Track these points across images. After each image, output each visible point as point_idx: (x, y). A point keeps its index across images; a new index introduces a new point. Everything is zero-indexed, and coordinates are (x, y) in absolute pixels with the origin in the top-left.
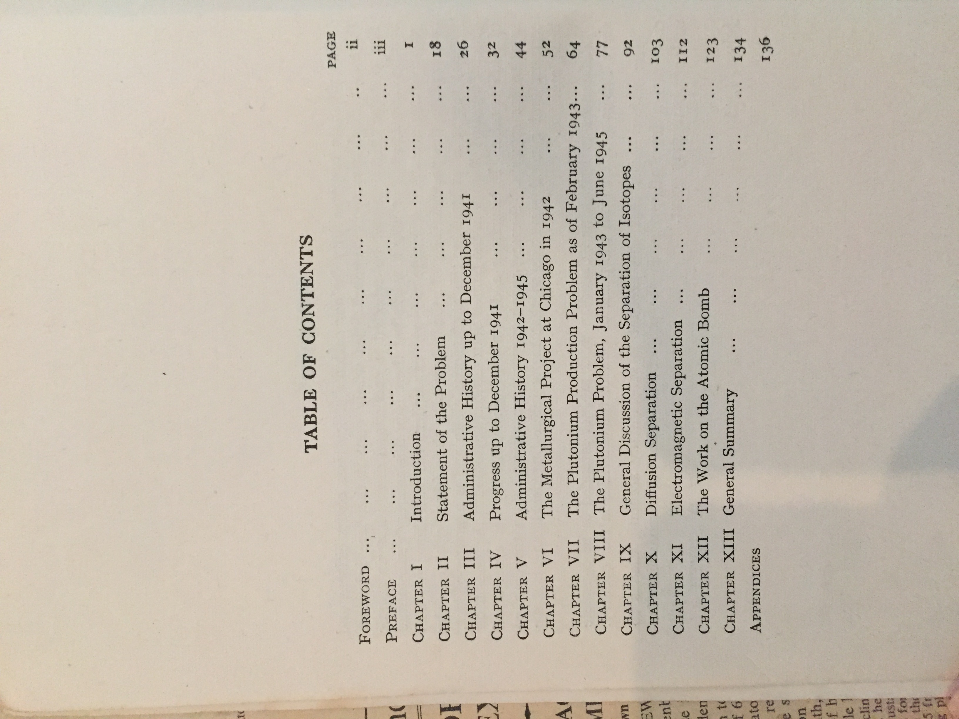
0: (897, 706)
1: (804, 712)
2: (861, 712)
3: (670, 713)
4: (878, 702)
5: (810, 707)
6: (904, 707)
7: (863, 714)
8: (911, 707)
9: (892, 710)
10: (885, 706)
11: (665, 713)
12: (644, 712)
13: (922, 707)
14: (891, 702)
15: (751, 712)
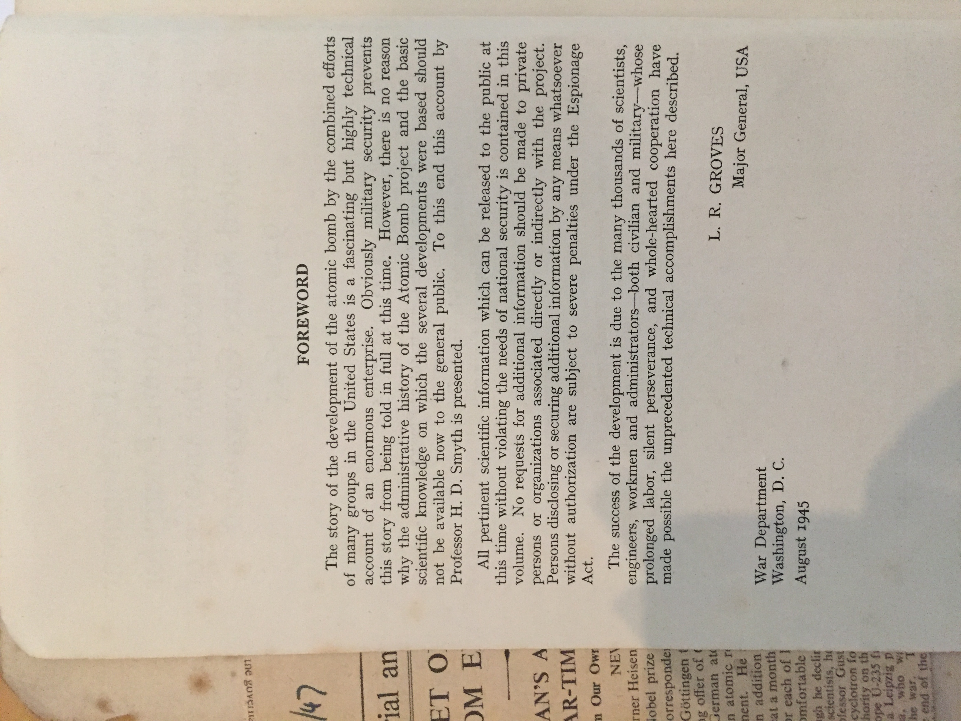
0: (847, 656)
1: (759, 658)
2: (813, 660)
3: (636, 655)
4: (829, 654)
5: (764, 655)
6: (853, 657)
7: (814, 662)
8: (860, 658)
9: (841, 660)
10: (835, 657)
11: (631, 655)
12: (612, 654)
13: (870, 658)
14: (840, 654)
15: (711, 656)
